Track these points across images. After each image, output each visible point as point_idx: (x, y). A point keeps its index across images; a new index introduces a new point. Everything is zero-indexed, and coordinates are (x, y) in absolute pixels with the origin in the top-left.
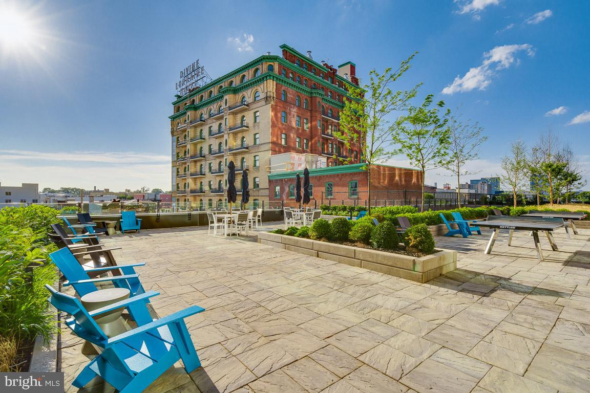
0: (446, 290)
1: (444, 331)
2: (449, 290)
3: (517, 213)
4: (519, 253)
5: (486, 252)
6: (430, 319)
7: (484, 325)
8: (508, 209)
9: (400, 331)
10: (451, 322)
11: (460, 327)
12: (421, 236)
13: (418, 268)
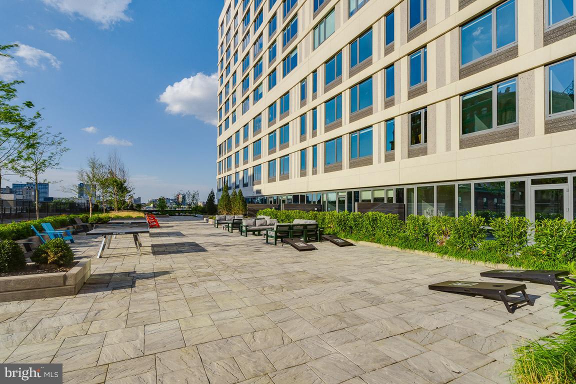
0: (101, 293)
1: (135, 318)
2: (105, 292)
3: (95, 220)
4: (121, 252)
5: (98, 257)
6: (117, 315)
7: (151, 303)
8: (87, 216)
9: (105, 333)
10: (131, 311)
11: (141, 311)
12: (62, 250)
13: (70, 282)
